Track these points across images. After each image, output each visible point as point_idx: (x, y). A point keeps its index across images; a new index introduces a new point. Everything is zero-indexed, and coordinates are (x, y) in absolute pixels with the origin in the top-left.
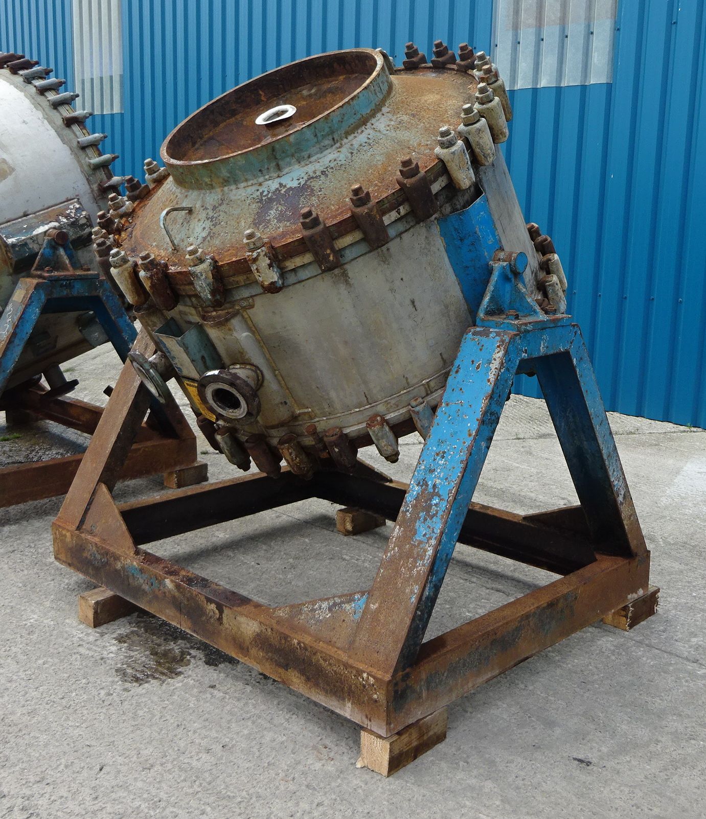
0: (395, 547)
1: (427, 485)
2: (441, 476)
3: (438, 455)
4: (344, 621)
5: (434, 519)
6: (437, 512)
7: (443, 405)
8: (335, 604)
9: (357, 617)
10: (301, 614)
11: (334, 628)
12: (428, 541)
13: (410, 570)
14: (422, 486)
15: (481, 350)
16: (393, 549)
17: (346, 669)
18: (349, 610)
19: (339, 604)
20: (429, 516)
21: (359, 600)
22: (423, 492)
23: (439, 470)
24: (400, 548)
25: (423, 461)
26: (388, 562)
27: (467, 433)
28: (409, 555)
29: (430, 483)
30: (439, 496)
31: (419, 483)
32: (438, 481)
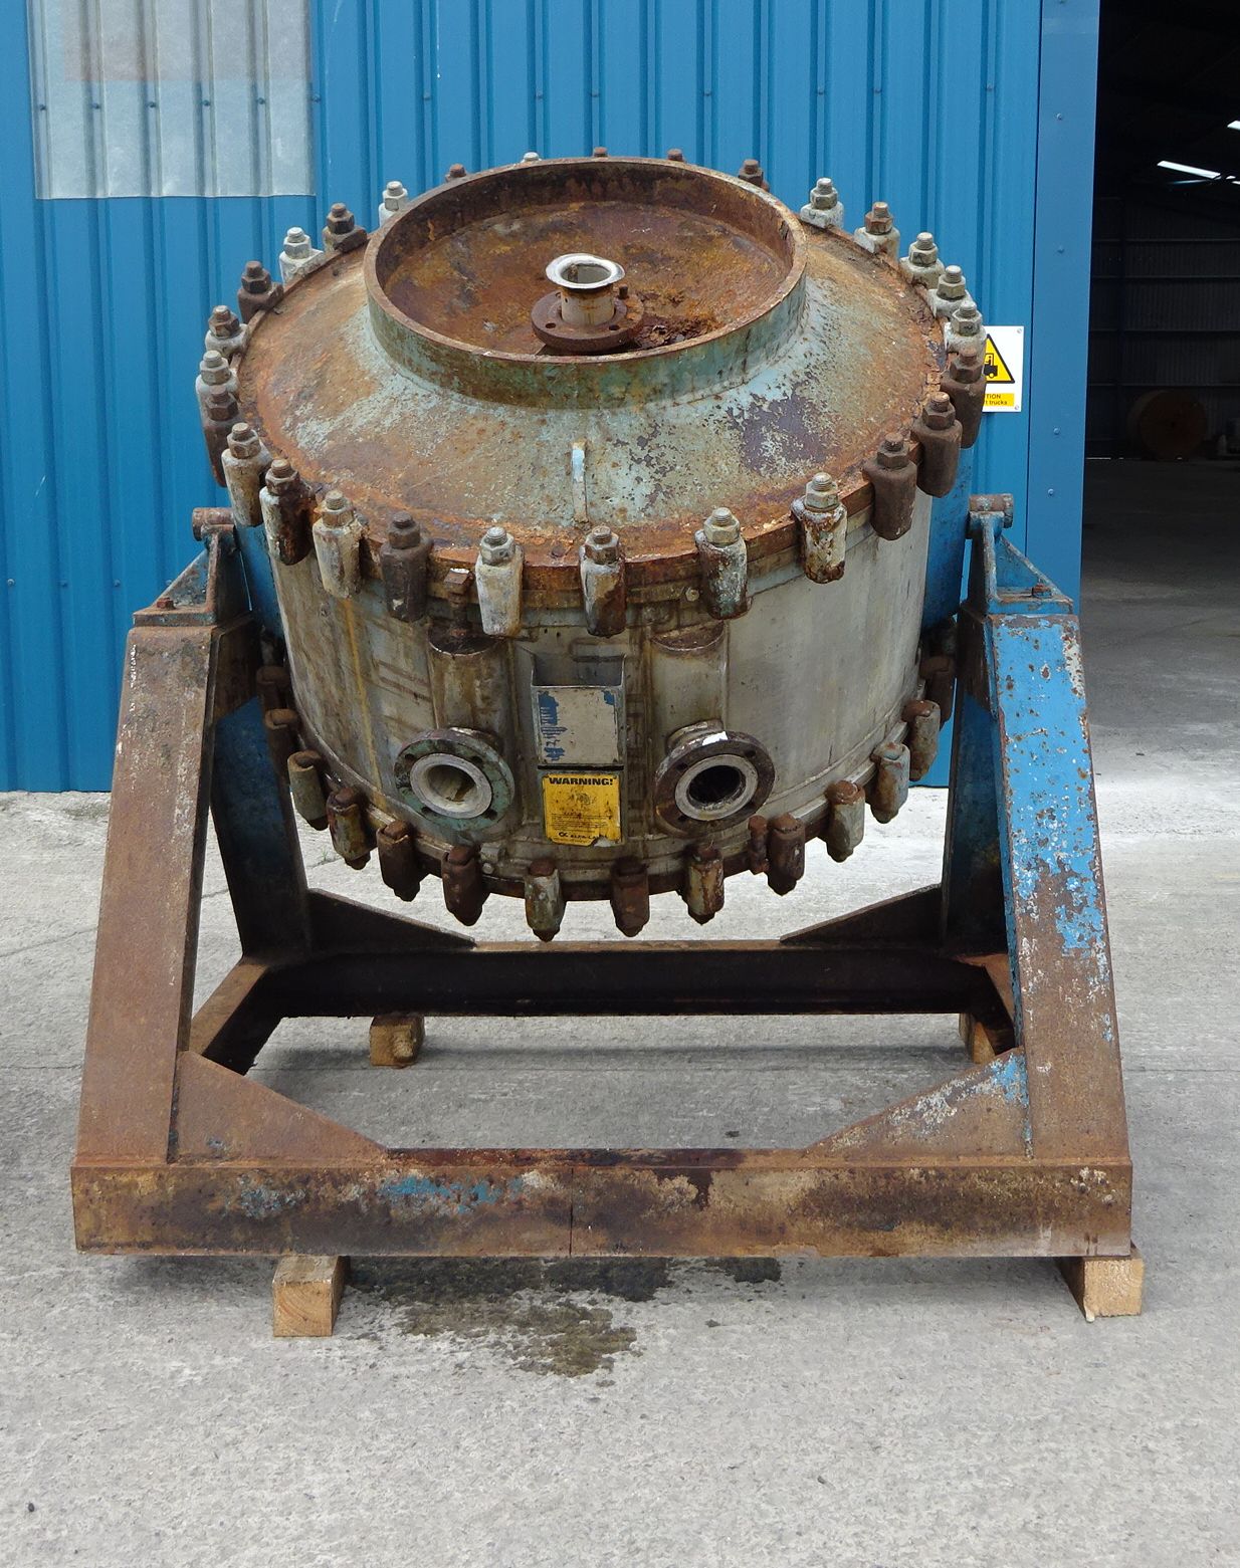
0: (1035, 971)
1: (1046, 866)
2: (1065, 846)
3: (1041, 816)
4: (989, 1110)
5: (1085, 911)
6: (1085, 899)
7: (1011, 740)
8: (956, 1092)
9: (1014, 1094)
10: (894, 1128)
11: (976, 1128)
12: (1091, 945)
13: (1083, 995)
14: (1037, 868)
15: (1036, 647)
16: (1035, 973)
17: (1041, 1177)
18: (990, 1091)
19: (965, 1089)
20: (1073, 908)
21: (1002, 1069)
22: (1043, 876)
23: (1056, 839)
24: (1045, 969)
25: (1019, 831)
26: (1034, 996)
27: (1078, 777)
28: (1068, 975)
29: (1048, 860)
30: (1076, 876)
31: (1029, 865)
32: (1063, 855)
